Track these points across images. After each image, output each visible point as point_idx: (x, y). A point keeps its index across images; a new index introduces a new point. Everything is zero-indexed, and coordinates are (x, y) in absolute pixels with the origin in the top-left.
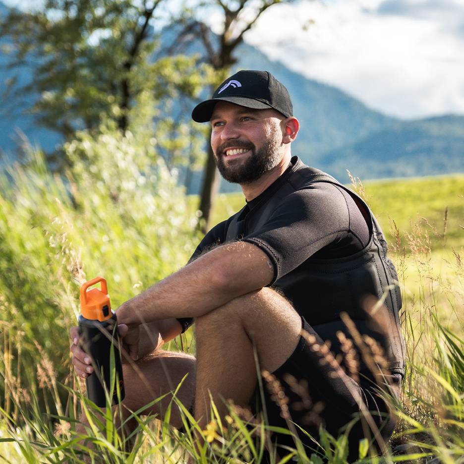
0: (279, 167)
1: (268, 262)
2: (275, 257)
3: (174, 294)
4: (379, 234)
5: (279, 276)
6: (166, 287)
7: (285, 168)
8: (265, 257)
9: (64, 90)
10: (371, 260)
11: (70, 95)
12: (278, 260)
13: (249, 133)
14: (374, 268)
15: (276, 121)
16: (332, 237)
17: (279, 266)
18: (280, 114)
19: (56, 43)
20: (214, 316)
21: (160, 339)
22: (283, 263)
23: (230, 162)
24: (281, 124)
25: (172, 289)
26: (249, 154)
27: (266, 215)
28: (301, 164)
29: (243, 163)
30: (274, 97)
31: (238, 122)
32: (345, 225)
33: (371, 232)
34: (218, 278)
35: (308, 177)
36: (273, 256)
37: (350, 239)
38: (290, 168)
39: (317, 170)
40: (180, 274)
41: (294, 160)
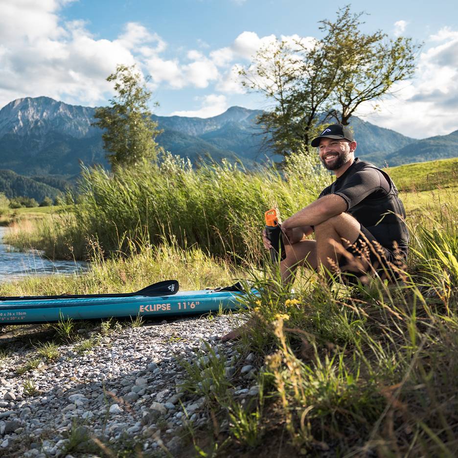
0: (349, 162)
1: (345, 202)
4: (394, 187)
5: (349, 208)
6: (302, 213)
7: (352, 162)
8: (343, 200)
9: (284, 140)
10: (391, 198)
11: (285, 141)
12: (349, 201)
13: (335, 149)
14: (393, 202)
15: (347, 143)
16: (374, 190)
17: (349, 203)
18: (348, 141)
19: (280, 123)
20: (322, 225)
21: (304, 235)
22: (351, 202)
23: (329, 162)
24: (349, 144)
25: (305, 214)
26: (337, 157)
27: (346, 182)
28: (359, 161)
29: (334, 162)
30: (345, 134)
31: (331, 145)
32: (379, 185)
33: (391, 187)
34: (324, 209)
35: (362, 166)
36: (347, 199)
37: (382, 190)
38: (354, 163)
39: (367, 162)
40: (308, 208)
41: (356, 159)
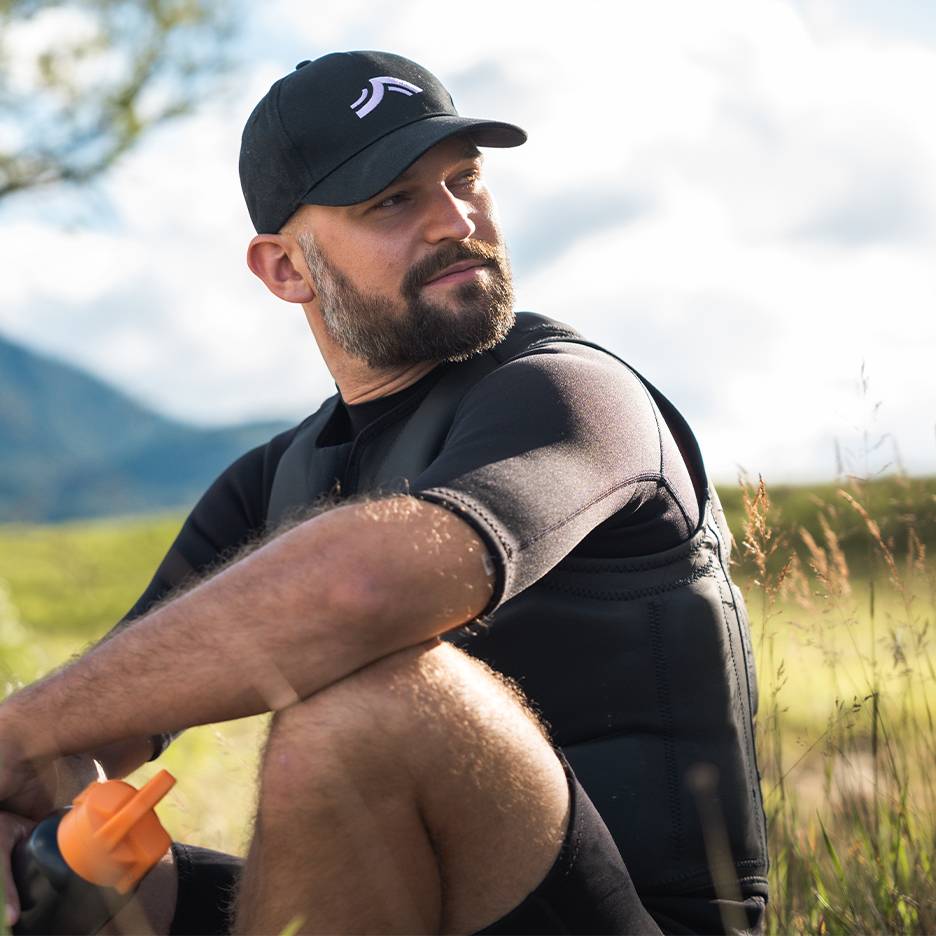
1: (484, 557)
2: (504, 544)
3: (199, 654)
5: (503, 601)
8: (476, 541)
10: (707, 570)
12: (510, 555)
25: (192, 638)
36: (496, 540)
